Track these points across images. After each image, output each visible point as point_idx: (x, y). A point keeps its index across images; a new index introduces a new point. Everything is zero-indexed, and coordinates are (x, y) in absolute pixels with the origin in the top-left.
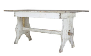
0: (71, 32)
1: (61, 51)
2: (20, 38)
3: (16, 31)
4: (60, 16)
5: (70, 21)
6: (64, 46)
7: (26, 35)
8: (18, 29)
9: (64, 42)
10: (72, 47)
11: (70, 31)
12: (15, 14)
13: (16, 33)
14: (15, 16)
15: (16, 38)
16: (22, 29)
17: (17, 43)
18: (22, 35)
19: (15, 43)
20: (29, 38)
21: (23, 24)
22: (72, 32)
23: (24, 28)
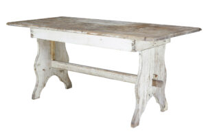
0: (159, 78)
1: (134, 123)
2: (44, 85)
3: (35, 70)
4: (133, 45)
5: (157, 54)
6: (142, 111)
7: (59, 77)
8: (39, 65)
9: (143, 103)
10: (162, 110)
11: (156, 76)
12: (31, 31)
13: (36, 73)
14: (32, 35)
15: (37, 86)
16: (49, 64)
17: (39, 97)
18: (48, 77)
19: (33, 97)
20: (65, 83)
21: (51, 53)
22: (162, 79)
23: (53, 62)
